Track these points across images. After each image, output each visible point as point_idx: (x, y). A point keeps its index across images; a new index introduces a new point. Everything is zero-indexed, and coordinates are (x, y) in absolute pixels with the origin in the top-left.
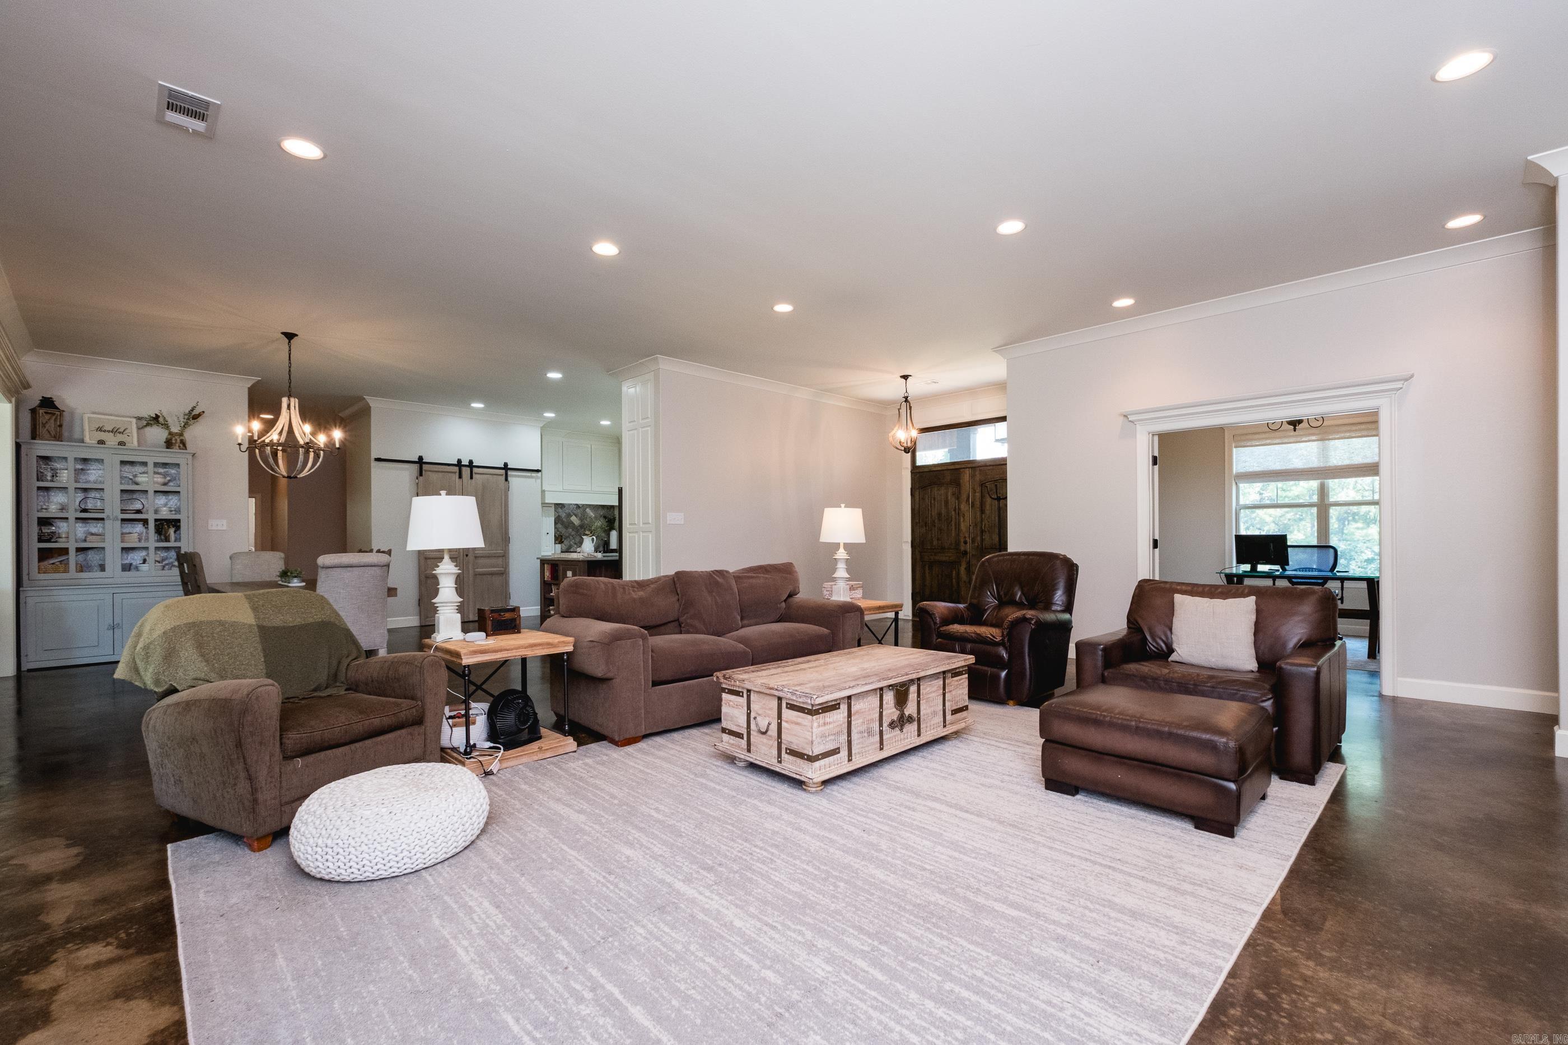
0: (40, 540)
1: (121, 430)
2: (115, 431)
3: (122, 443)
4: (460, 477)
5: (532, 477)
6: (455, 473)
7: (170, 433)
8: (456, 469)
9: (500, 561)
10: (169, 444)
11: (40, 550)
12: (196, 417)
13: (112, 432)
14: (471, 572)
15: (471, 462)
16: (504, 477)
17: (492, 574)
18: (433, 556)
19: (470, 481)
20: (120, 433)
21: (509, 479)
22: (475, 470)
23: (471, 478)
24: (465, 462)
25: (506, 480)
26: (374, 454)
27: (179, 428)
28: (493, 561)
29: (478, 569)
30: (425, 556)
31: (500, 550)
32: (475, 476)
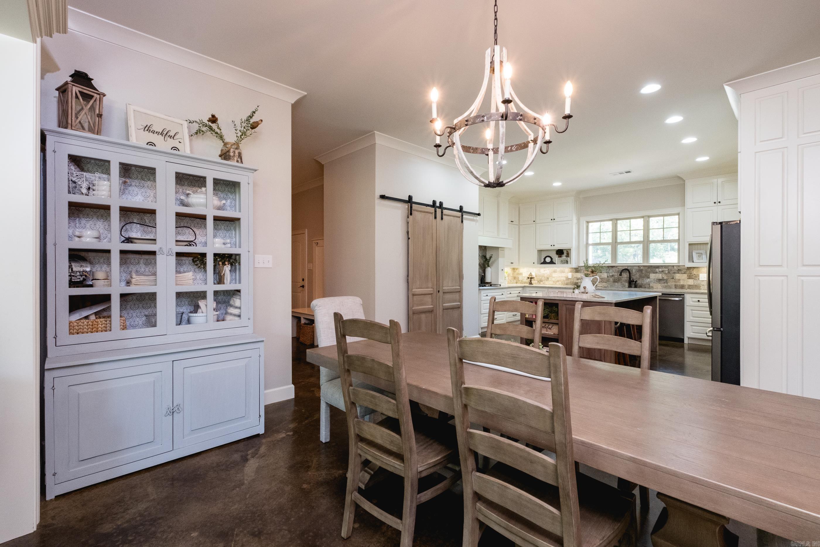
0: (72, 284)
1: (172, 134)
2: (164, 134)
3: (175, 148)
4: (435, 217)
5: (473, 220)
6: (432, 213)
7: (225, 144)
8: (432, 209)
9: (458, 296)
10: (225, 155)
11: (71, 298)
12: (254, 126)
13: (162, 134)
14: (441, 306)
15: (442, 204)
16: (460, 219)
17: (454, 308)
18: (421, 293)
19: (441, 221)
20: (170, 137)
21: (464, 221)
22: (445, 212)
23: (442, 219)
24: (438, 203)
25: (462, 221)
26: (379, 192)
27: (236, 139)
28: (455, 296)
29: (445, 303)
30: (413, 292)
31: (458, 286)
32: (444, 217)
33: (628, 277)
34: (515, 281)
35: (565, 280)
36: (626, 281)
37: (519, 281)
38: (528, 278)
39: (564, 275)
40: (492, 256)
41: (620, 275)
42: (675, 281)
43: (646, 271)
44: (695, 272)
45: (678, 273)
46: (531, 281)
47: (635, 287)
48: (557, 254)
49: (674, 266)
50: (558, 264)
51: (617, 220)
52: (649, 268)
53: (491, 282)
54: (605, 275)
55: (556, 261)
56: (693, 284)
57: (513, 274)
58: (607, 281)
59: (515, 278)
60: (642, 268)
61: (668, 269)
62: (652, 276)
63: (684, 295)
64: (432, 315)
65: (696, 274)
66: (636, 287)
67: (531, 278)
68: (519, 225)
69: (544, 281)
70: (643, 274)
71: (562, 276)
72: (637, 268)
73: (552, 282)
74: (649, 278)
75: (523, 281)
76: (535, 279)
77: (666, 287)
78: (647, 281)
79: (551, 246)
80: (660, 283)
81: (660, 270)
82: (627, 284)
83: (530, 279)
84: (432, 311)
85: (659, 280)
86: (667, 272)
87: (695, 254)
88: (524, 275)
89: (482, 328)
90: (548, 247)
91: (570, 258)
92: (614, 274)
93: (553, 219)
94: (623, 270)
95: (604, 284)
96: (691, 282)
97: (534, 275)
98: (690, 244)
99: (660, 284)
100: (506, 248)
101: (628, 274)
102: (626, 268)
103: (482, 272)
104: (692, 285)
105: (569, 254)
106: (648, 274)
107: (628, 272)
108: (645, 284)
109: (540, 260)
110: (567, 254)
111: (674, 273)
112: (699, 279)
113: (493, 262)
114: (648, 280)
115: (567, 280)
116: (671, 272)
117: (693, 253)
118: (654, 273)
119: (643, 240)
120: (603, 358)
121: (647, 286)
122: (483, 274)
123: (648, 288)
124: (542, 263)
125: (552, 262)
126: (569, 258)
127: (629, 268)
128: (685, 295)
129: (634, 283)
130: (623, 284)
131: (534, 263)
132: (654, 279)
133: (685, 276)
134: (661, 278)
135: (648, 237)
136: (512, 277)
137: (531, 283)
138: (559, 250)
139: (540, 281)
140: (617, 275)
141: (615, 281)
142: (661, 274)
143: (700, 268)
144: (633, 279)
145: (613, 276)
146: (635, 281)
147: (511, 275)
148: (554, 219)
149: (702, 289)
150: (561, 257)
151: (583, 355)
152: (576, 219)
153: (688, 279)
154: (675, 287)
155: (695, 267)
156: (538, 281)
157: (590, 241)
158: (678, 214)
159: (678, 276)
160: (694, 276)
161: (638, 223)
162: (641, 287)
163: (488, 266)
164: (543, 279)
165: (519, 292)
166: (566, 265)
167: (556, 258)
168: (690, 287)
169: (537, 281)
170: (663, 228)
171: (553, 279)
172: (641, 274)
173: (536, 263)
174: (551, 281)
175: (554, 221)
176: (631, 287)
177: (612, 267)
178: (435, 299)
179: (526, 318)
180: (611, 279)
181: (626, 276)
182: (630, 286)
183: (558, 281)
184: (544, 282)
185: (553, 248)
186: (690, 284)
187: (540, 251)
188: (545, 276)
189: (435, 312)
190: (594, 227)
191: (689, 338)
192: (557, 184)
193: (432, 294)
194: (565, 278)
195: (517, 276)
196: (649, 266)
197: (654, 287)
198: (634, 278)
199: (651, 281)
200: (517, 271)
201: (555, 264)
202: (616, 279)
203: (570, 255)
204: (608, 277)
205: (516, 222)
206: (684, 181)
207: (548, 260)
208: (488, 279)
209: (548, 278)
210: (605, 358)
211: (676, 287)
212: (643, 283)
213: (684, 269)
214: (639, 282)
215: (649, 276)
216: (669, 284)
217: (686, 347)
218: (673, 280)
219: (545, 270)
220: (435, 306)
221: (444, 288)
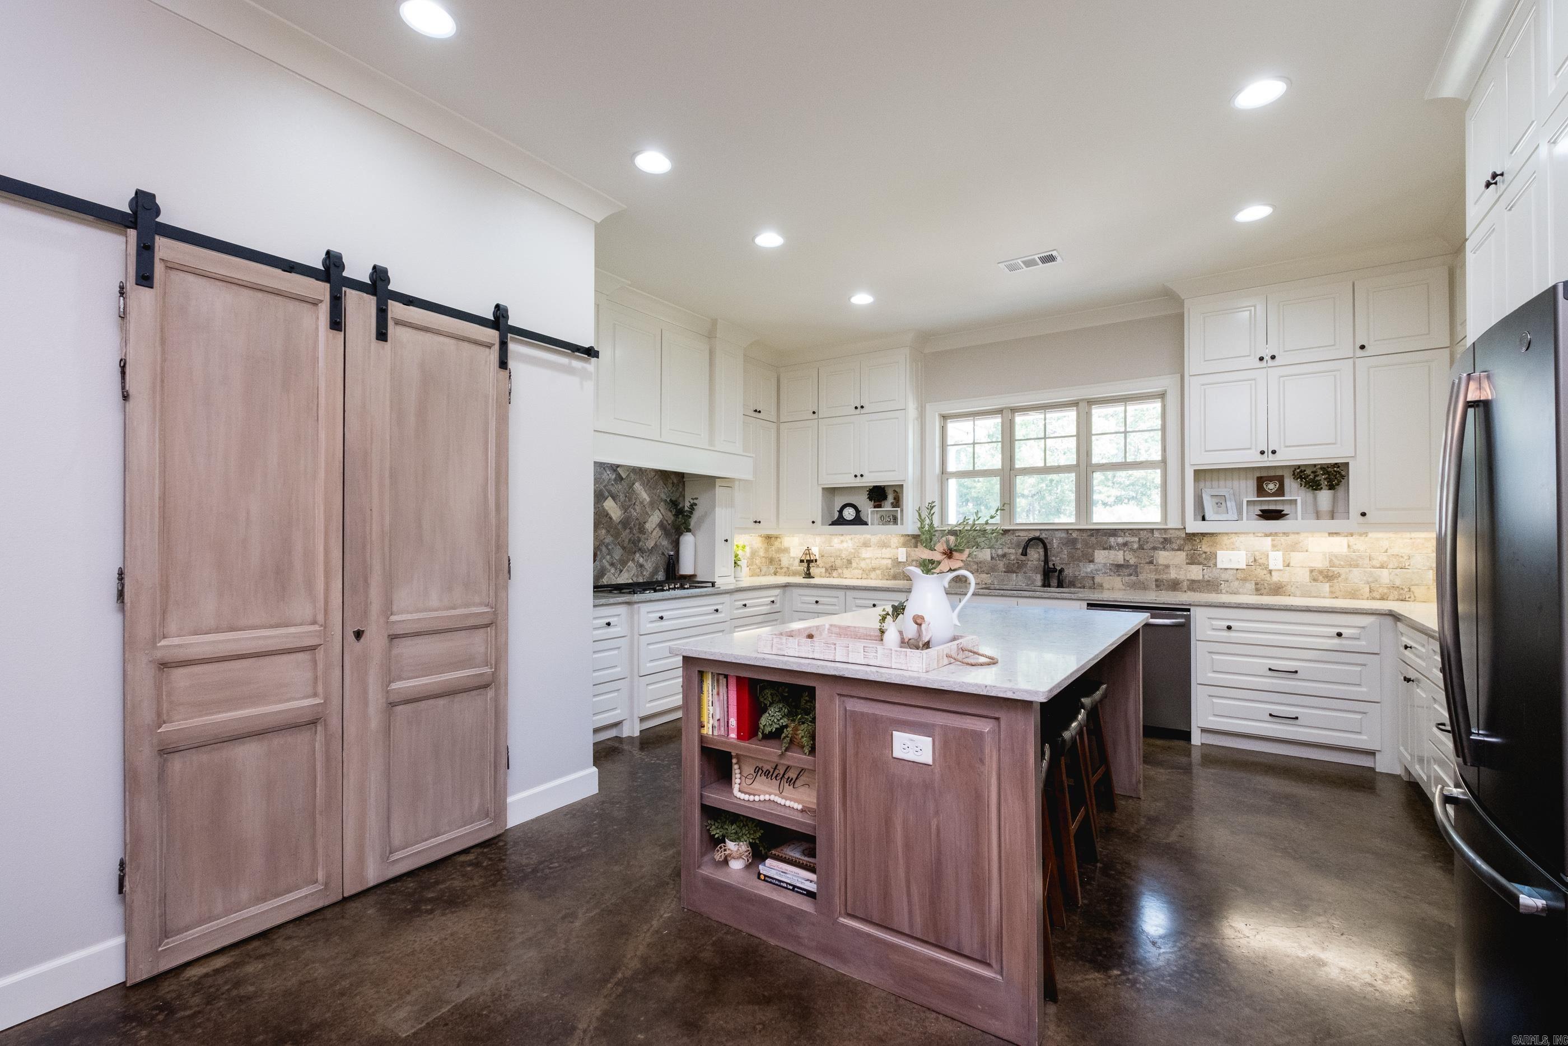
4: (337, 323)
5: (570, 371)
8: (322, 290)
9: (477, 643)
14: (374, 694)
15: (380, 275)
16: (494, 355)
17: (450, 692)
18: (207, 652)
19: (375, 344)
21: (511, 364)
22: (394, 308)
23: (382, 335)
24: (357, 269)
25: (503, 364)
28: (457, 643)
29: (400, 678)
30: (159, 654)
31: (481, 604)
32: (392, 329)
33: (1043, 558)
34: (772, 569)
35: (890, 566)
36: (1035, 570)
37: (781, 568)
38: (802, 561)
39: (887, 553)
40: (695, 501)
41: (1024, 553)
42: (1156, 570)
43: (1086, 544)
44: (1205, 547)
45: (1164, 547)
46: (808, 568)
47: (1058, 587)
48: (870, 498)
49: (1152, 530)
50: (871, 525)
51: (1014, 410)
52: (1092, 535)
53: (694, 576)
54: (985, 555)
55: (868, 517)
56: (1201, 578)
57: (767, 550)
58: (992, 570)
59: (771, 561)
60: (1074, 535)
61: (1140, 539)
62: (1101, 556)
63: (1188, 610)
64: (314, 740)
65: (1207, 550)
66: (1060, 585)
67: (809, 562)
68: (778, 422)
69: (841, 568)
70: (1079, 552)
71: (883, 556)
72: (1064, 535)
73: (860, 572)
74: (1092, 561)
75: (791, 568)
76: (818, 563)
77: (1134, 586)
78: (1089, 570)
79: (856, 476)
80: (1119, 575)
81: (1120, 540)
82: (1038, 578)
83: (805, 565)
84: (313, 723)
85: (1118, 568)
86: (1136, 546)
87: (1209, 498)
88: (792, 554)
89: (642, 719)
90: (848, 481)
91: (902, 511)
92: (1006, 550)
93: (859, 407)
94: (1030, 540)
95: (984, 576)
96: (1196, 572)
97: (815, 551)
98: (1197, 472)
99: (1119, 578)
100: (740, 480)
101: (1041, 551)
102: (1037, 534)
103: (670, 547)
104: (1199, 581)
105: (901, 499)
106: (1090, 550)
107: (1041, 545)
108: (1083, 578)
109: (831, 514)
110: (895, 499)
111: (1155, 548)
112: (1215, 565)
113: (702, 520)
114: (1090, 568)
115: (893, 566)
116: (1145, 547)
117: (1204, 495)
118: (1104, 549)
119: (1075, 463)
120: (993, 948)
121: (1088, 583)
122: (672, 553)
123: (1090, 588)
124: (834, 523)
125: (858, 521)
126: (899, 509)
127: (1043, 536)
128: (1192, 609)
129: (1056, 574)
130: (1029, 578)
131: (813, 522)
132: (1105, 564)
133: (1181, 556)
134: (1122, 563)
135: (1089, 454)
136: (764, 560)
137: (808, 575)
138: (875, 487)
139: (831, 569)
140: (1014, 553)
141: (1010, 570)
142: (1121, 552)
143: (1219, 537)
144: (1054, 565)
145: (1004, 555)
146: (1059, 568)
147: (762, 553)
148: (862, 407)
149: (1224, 591)
150: (880, 506)
151: (911, 926)
152: (917, 409)
153: (1188, 564)
154: (1157, 586)
155: (1207, 534)
156: (826, 570)
157: (951, 467)
158: (1162, 396)
159: (1163, 557)
160: (1204, 556)
161: (1066, 421)
162: (1072, 584)
163: (689, 530)
164: (838, 563)
165: (772, 599)
166: (892, 527)
167: (868, 510)
168: (1194, 585)
169: (823, 570)
170: (1125, 432)
171: (863, 564)
172: (1073, 551)
173: (819, 520)
174: (858, 569)
175: (863, 411)
176: (1049, 586)
177: (1006, 532)
178: (338, 672)
179: (702, 738)
180: (1001, 565)
181: (1036, 556)
182: (1046, 584)
183: (874, 569)
184: (840, 571)
185: (858, 482)
186: (1193, 577)
187: (831, 492)
188: (844, 556)
189: (334, 722)
190: (958, 431)
191: (1204, 731)
192: (862, 299)
193: (313, 648)
194: (889, 561)
195: (775, 556)
196: (1093, 530)
197: (1104, 585)
198: (1056, 561)
199: (1096, 570)
200: (777, 544)
201: (866, 524)
202: (1014, 564)
203: (901, 503)
204: (992, 558)
205: (769, 411)
206: (1182, 304)
207: (849, 514)
208: (686, 567)
209: (850, 562)
210: (1000, 953)
211: (1159, 585)
212: (1077, 573)
213: (1178, 538)
214: (1069, 572)
215: (1093, 555)
216: (1142, 577)
217: (1196, 756)
218: (1152, 567)
219: (842, 542)
220: (336, 701)
221: (393, 618)
